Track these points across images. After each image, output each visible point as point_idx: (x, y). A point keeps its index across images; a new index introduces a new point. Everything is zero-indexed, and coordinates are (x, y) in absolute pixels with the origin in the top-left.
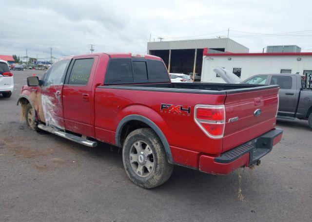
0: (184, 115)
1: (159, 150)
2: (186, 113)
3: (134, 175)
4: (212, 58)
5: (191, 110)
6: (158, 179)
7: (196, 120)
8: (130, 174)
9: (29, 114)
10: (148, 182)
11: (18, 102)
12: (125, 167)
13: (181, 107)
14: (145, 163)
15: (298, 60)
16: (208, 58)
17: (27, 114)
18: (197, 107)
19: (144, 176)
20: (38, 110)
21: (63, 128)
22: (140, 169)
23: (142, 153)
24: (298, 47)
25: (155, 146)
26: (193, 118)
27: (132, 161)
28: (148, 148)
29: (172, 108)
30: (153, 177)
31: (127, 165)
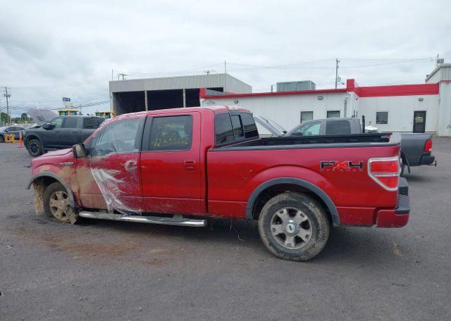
0: (355, 170)
1: (320, 214)
2: (357, 169)
3: (282, 249)
4: (212, 101)
5: (364, 165)
6: (321, 247)
7: (370, 175)
8: (276, 249)
9: (52, 200)
10: (306, 252)
11: (30, 185)
12: (267, 243)
13: (350, 163)
14: (297, 232)
15: (319, 99)
16: (208, 101)
17: (48, 200)
18: (370, 161)
19: (296, 248)
20: (79, 191)
21: (140, 211)
22: (290, 241)
23: (291, 221)
24: (312, 83)
25: (313, 210)
26: (367, 173)
27: (274, 234)
28: (301, 215)
29: (337, 165)
30: (313, 246)
31: (269, 240)
